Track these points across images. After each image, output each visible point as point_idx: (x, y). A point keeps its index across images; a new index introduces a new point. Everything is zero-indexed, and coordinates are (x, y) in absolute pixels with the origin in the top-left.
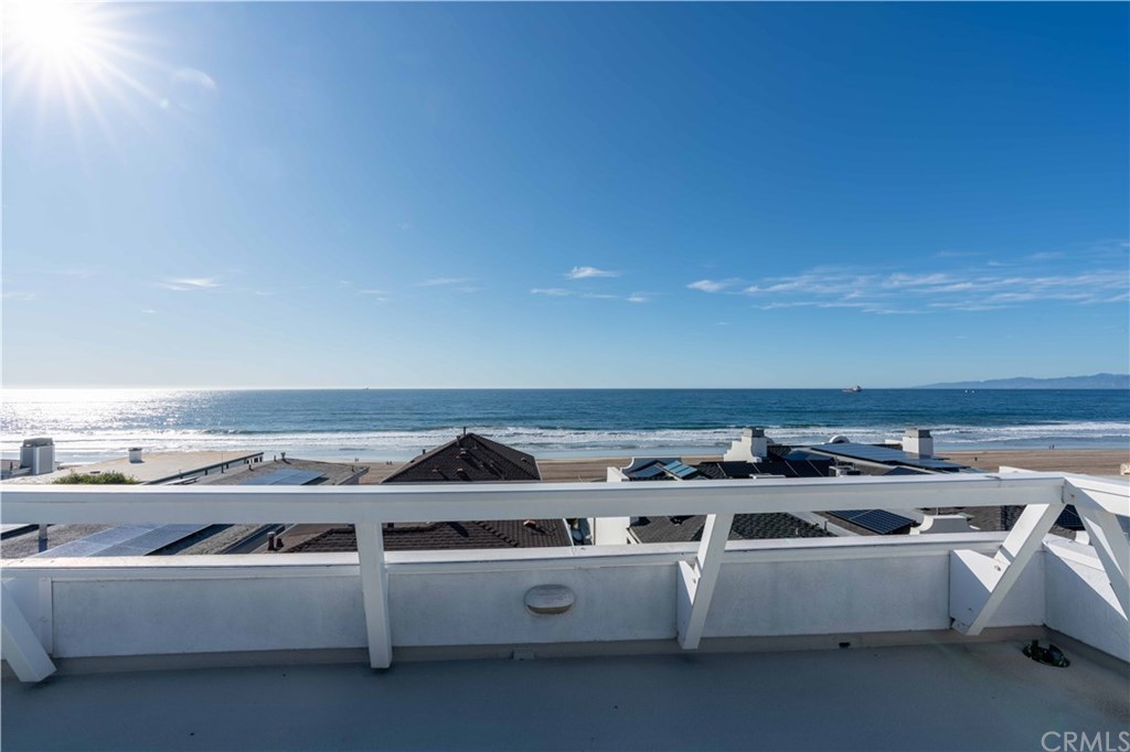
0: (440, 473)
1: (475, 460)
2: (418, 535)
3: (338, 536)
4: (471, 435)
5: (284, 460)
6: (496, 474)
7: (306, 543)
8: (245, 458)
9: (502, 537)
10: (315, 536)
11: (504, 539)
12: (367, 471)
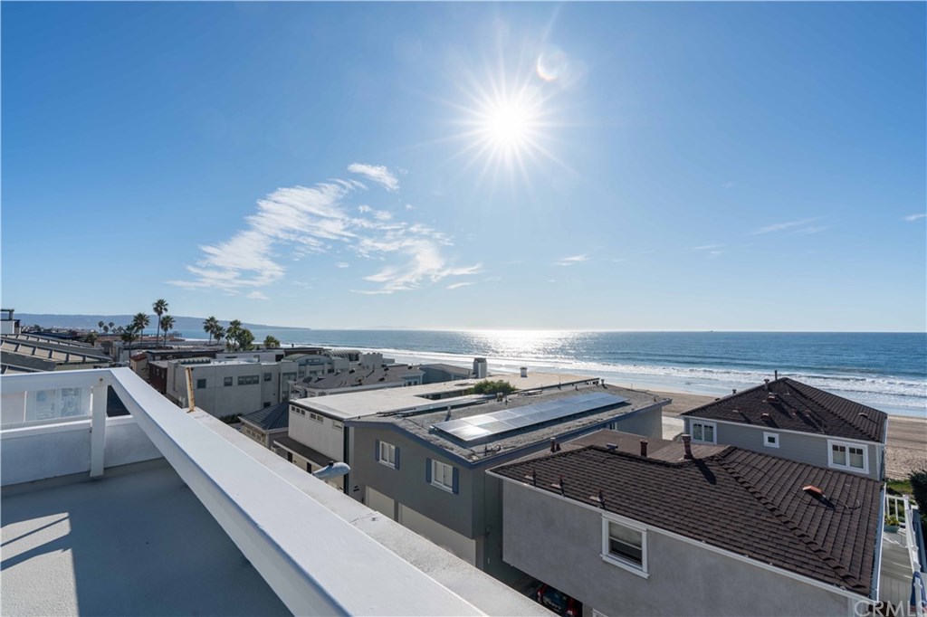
0: (742, 414)
1: (786, 407)
2: (663, 469)
3: (595, 452)
4: (785, 381)
5: (603, 385)
6: (815, 427)
7: (570, 452)
8: (586, 381)
9: (758, 495)
10: (581, 447)
11: (759, 499)
12: (670, 402)
